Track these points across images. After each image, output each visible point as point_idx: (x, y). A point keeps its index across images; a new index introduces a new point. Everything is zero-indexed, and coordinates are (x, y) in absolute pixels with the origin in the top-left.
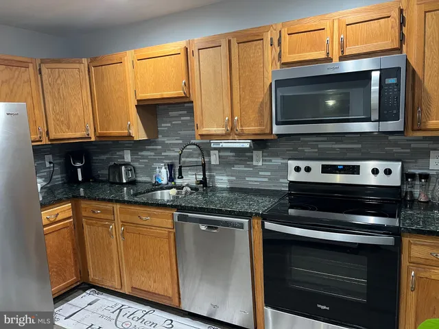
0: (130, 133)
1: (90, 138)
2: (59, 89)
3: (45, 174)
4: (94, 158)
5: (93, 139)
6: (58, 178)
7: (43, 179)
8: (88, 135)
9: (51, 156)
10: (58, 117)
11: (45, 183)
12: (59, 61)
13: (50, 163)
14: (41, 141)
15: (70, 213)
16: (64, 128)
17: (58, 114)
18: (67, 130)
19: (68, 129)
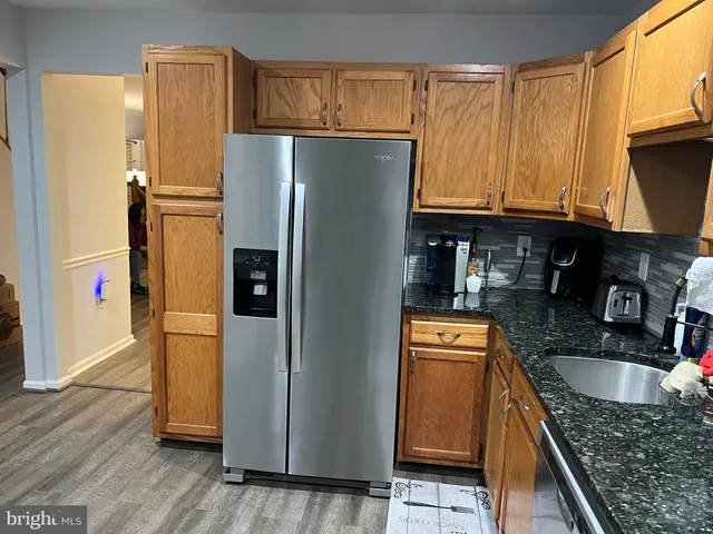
0: (605, 214)
1: (566, 215)
2: (533, 118)
3: (512, 266)
4: (606, 258)
5: (571, 218)
6: (534, 279)
7: (507, 275)
8: (562, 207)
9: (529, 239)
10: (522, 169)
11: (508, 282)
12: (544, 64)
13: (525, 250)
14: (491, 209)
15: (483, 342)
16: (528, 190)
17: (523, 164)
18: (531, 195)
19: (534, 192)
